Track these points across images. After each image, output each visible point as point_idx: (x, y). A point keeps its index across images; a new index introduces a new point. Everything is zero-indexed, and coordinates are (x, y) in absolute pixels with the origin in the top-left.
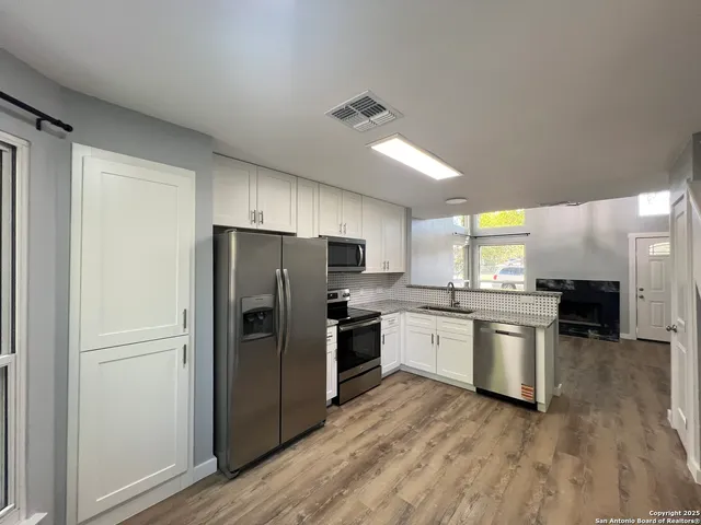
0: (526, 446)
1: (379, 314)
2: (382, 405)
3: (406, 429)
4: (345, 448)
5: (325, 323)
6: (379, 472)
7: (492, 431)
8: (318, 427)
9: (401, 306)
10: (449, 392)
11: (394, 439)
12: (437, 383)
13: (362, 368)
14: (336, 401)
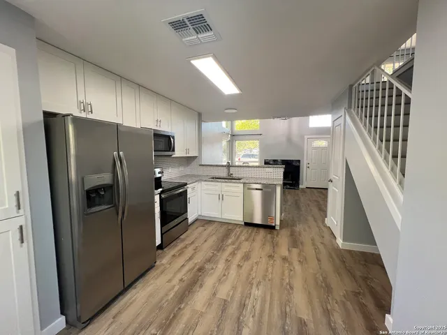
0: (275, 248)
1: (186, 184)
2: (192, 243)
3: (211, 254)
4: (174, 277)
5: (153, 192)
6: (201, 286)
7: (257, 244)
8: (151, 268)
9: (199, 178)
10: (230, 227)
11: (205, 263)
12: (222, 223)
13: (177, 221)
14: (161, 247)
